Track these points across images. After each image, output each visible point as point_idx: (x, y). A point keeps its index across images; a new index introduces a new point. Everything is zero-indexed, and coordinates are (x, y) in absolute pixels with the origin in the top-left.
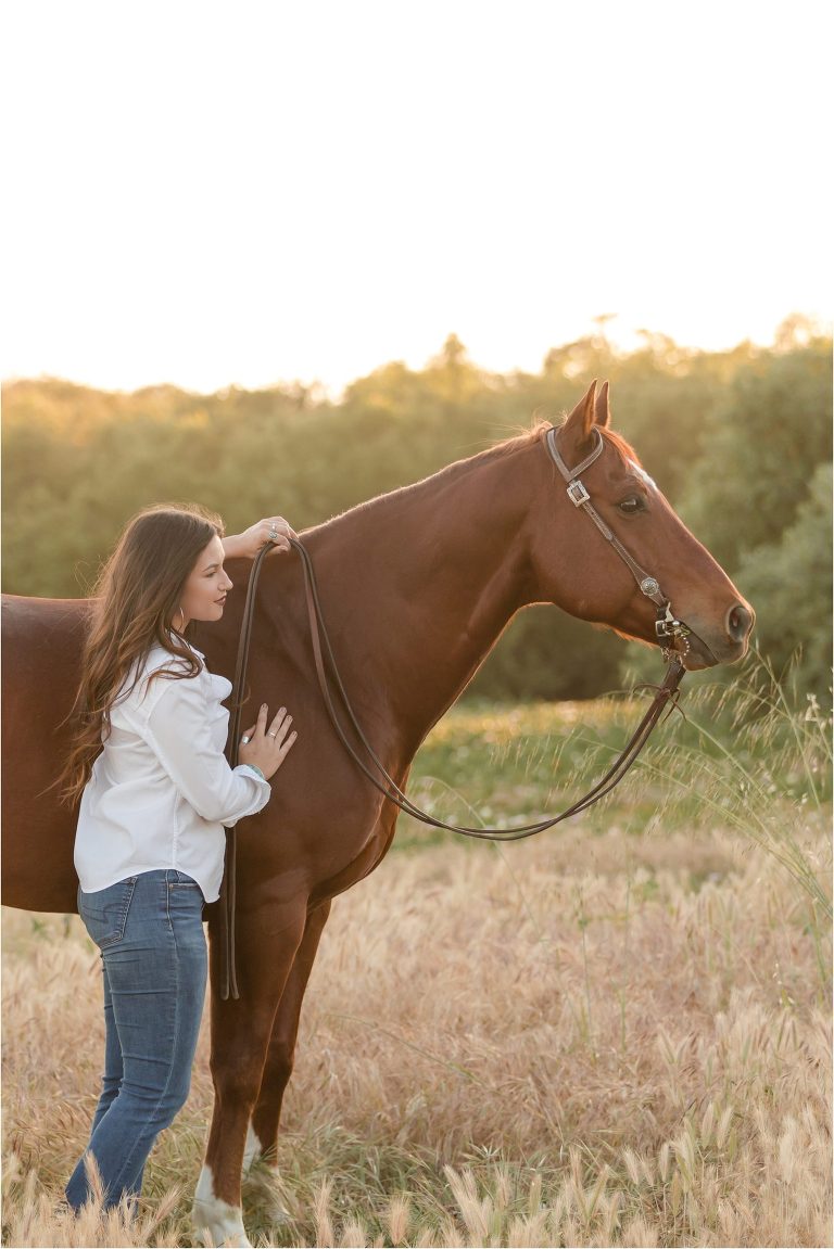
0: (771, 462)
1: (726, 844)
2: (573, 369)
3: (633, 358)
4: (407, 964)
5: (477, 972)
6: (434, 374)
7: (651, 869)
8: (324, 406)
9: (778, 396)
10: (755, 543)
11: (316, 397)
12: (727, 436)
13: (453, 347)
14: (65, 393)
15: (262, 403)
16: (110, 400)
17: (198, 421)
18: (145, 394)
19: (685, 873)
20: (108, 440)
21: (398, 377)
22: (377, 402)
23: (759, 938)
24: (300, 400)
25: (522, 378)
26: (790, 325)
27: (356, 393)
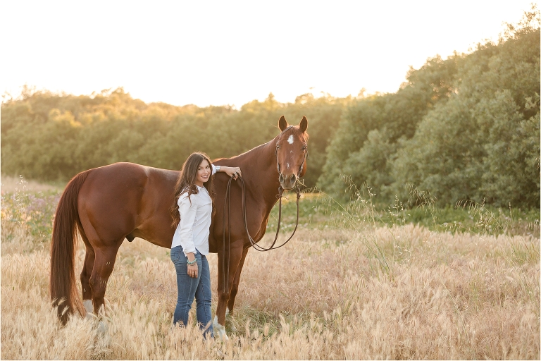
0: (358, 130)
1: (345, 233)
2: (303, 102)
3: (319, 99)
4: (264, 264)
5: (283, 266)
6: (266, 103)
7: (326, 239)
8: (236, 111)
9: (360, 112)
10: (352, 151)
11: (234, 108)
12: (346, 122)
13: (271, 96)
14: (166, 106)
15: (218, 110)
16: (177, 108)
17: (202, 115)
18: (186, 107)
19: (335, 241)
20: (177, 120)
21: (256, 103)
22: (250, 110)
23: (355, 259)
24: (229, 110)
25: (289, 104)
26: (362, 91)
27: (244, 108)
